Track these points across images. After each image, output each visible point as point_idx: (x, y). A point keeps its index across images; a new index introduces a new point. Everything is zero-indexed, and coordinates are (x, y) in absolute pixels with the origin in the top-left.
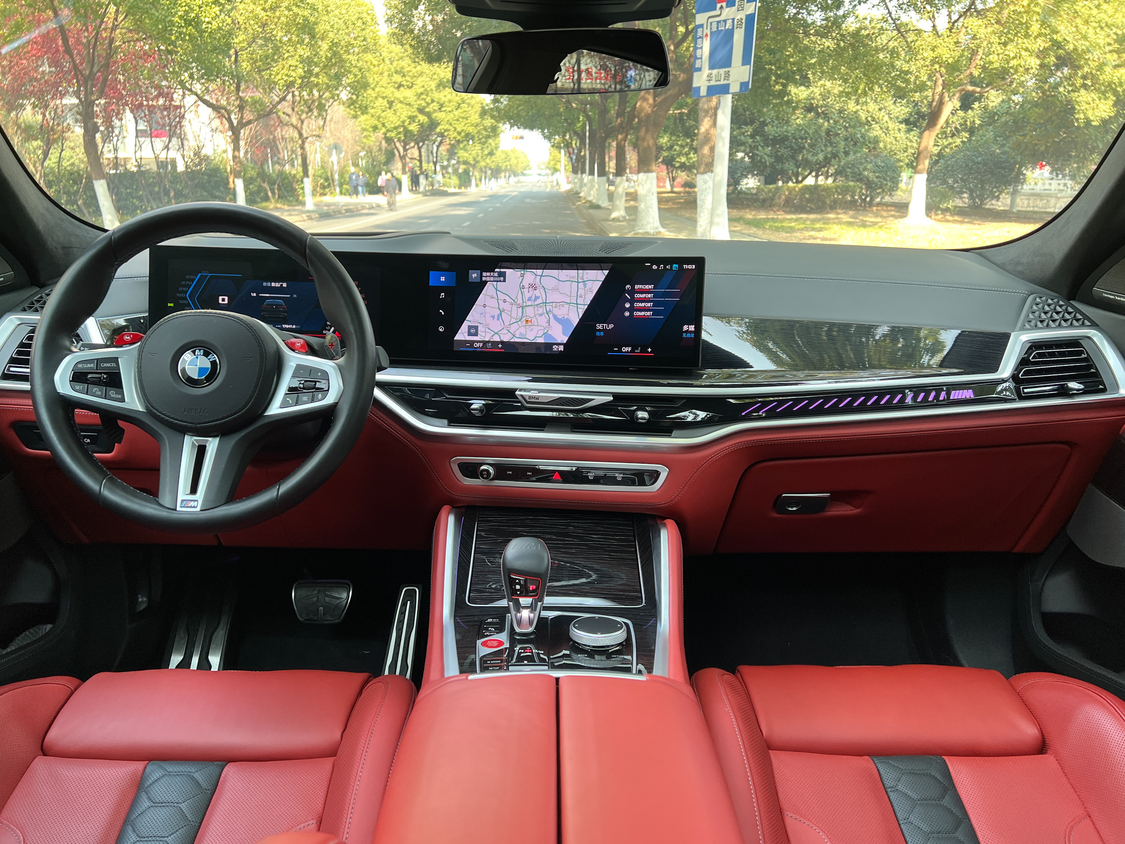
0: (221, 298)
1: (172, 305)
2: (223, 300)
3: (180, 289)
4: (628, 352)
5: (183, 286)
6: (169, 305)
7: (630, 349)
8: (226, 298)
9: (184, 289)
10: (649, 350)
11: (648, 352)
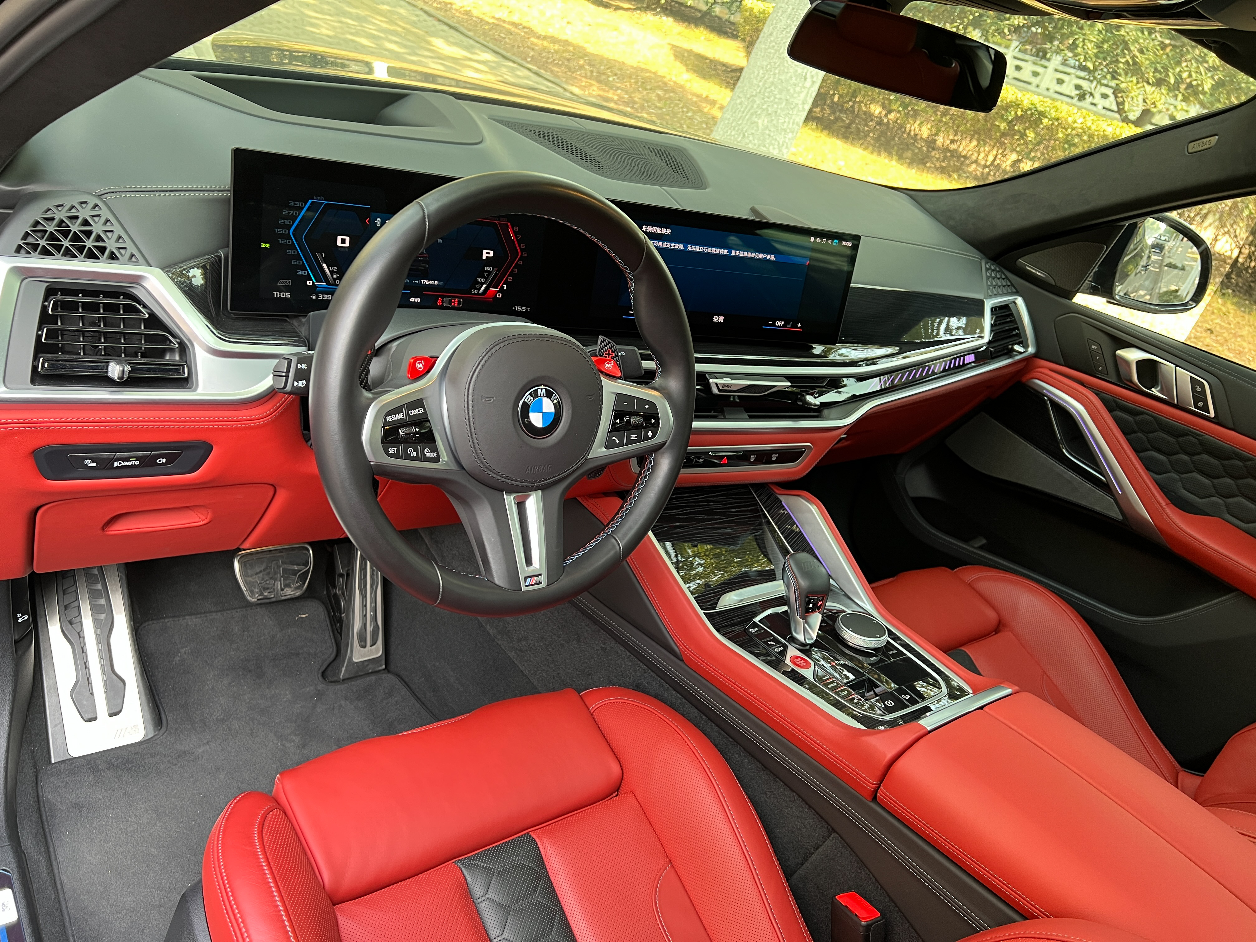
0: (339, 238)
1: (267, 246)
2: (343, 241)
3: (281, 222)
4: (780, 326)
5: (285, 218)
6: (264, 245)
7: (783, 323)
8: (347, 239)
9: (287, 222)
10: (799, 325)
11: (797, 327)
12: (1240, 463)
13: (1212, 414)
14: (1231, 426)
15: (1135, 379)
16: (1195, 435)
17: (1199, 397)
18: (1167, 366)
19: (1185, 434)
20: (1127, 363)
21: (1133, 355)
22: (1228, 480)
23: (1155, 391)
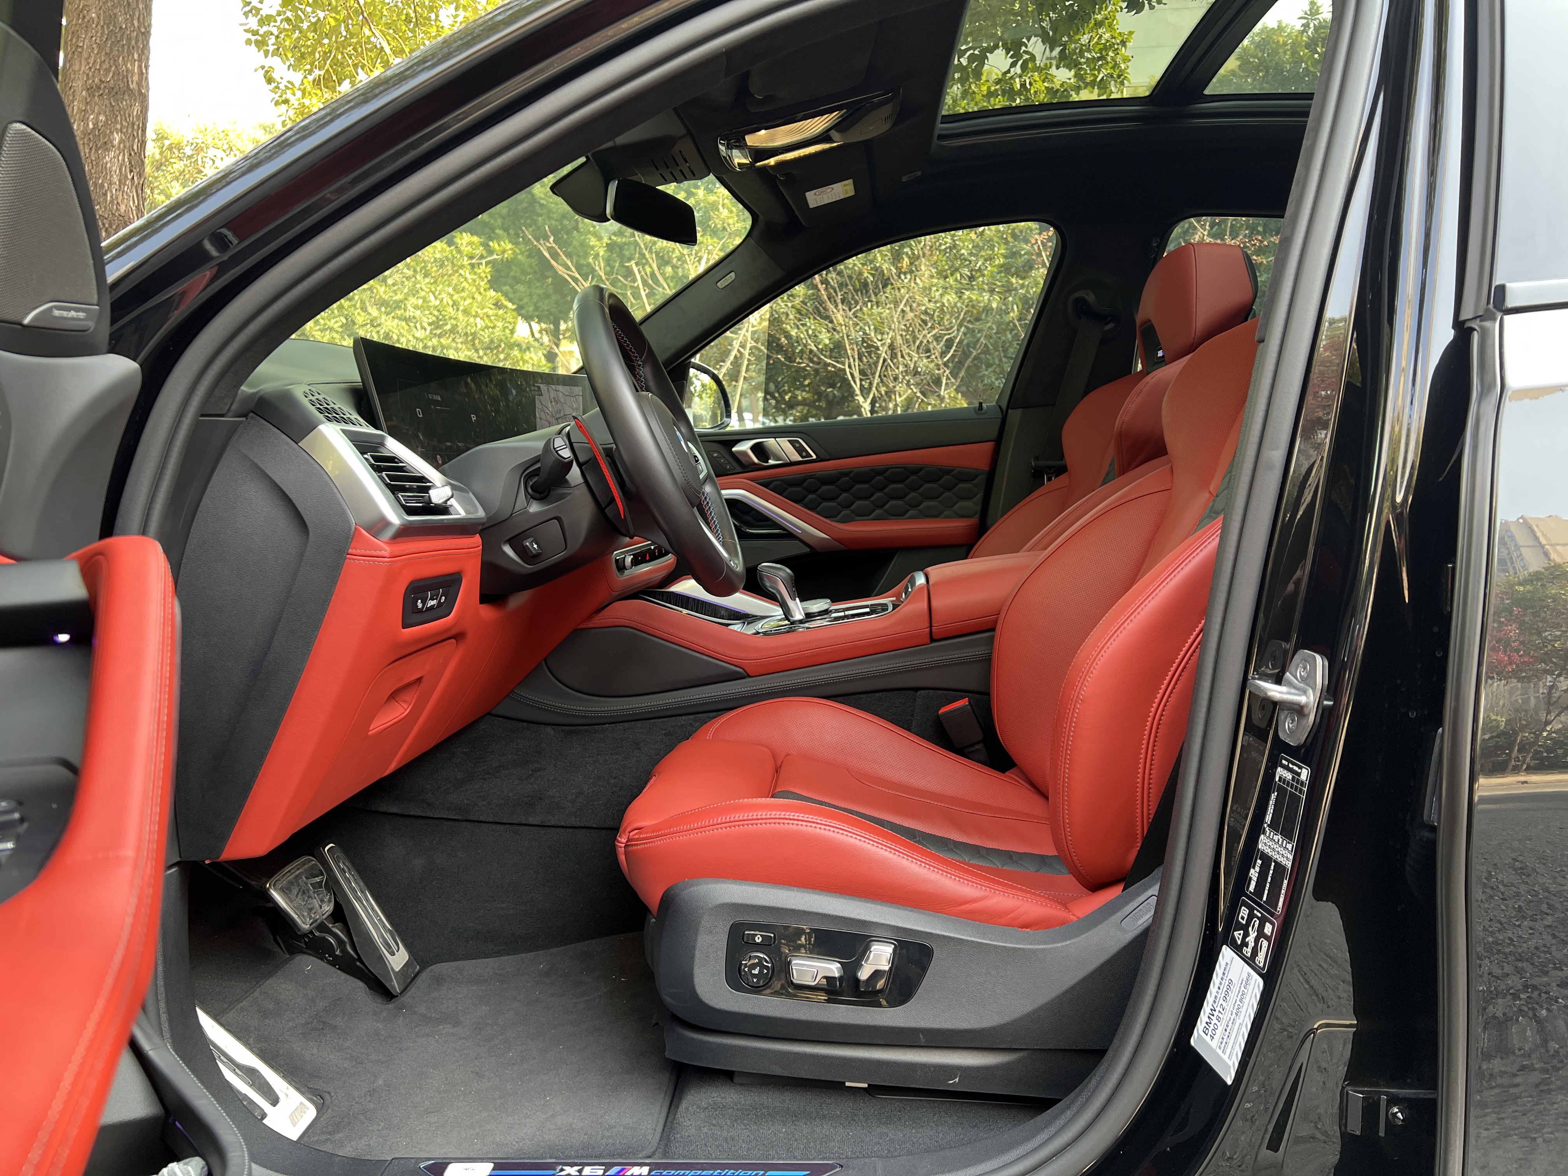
12: (846, 479)
13: (814, 457)
14: (828, 457)
15: (756, 460)
16: (811, 477)
17: (800, 450)
18: (770, 442)
19: (804, 480)
20: (744, 453)
21: (744, 447)
22: (845, 495)
23: (771, 462)
